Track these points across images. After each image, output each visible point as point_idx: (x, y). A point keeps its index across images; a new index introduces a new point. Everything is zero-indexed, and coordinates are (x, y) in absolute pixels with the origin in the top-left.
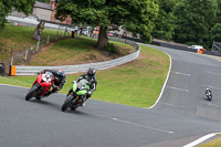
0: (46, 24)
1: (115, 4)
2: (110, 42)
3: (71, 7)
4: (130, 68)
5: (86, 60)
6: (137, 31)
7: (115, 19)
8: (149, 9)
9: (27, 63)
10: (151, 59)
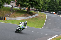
0: (14, 7)
1: (32, 1)
2: (31, 11)
3: (20, 2)
4: (36, 18)
5: (24, 16)
6: (38, 8)
7: (32, 5)
8: (41, 3)
9: (9, 17)
10: (41, 16)
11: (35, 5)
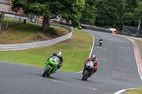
0: (6, 15)
2: (51, 26)
3: (23, 2)
4: (65, 45)
5: (34, 40)
6: (70, 18)
7: (54, 10)
8: (78, 3)
10: (80, 38)
11: (62, 9)
